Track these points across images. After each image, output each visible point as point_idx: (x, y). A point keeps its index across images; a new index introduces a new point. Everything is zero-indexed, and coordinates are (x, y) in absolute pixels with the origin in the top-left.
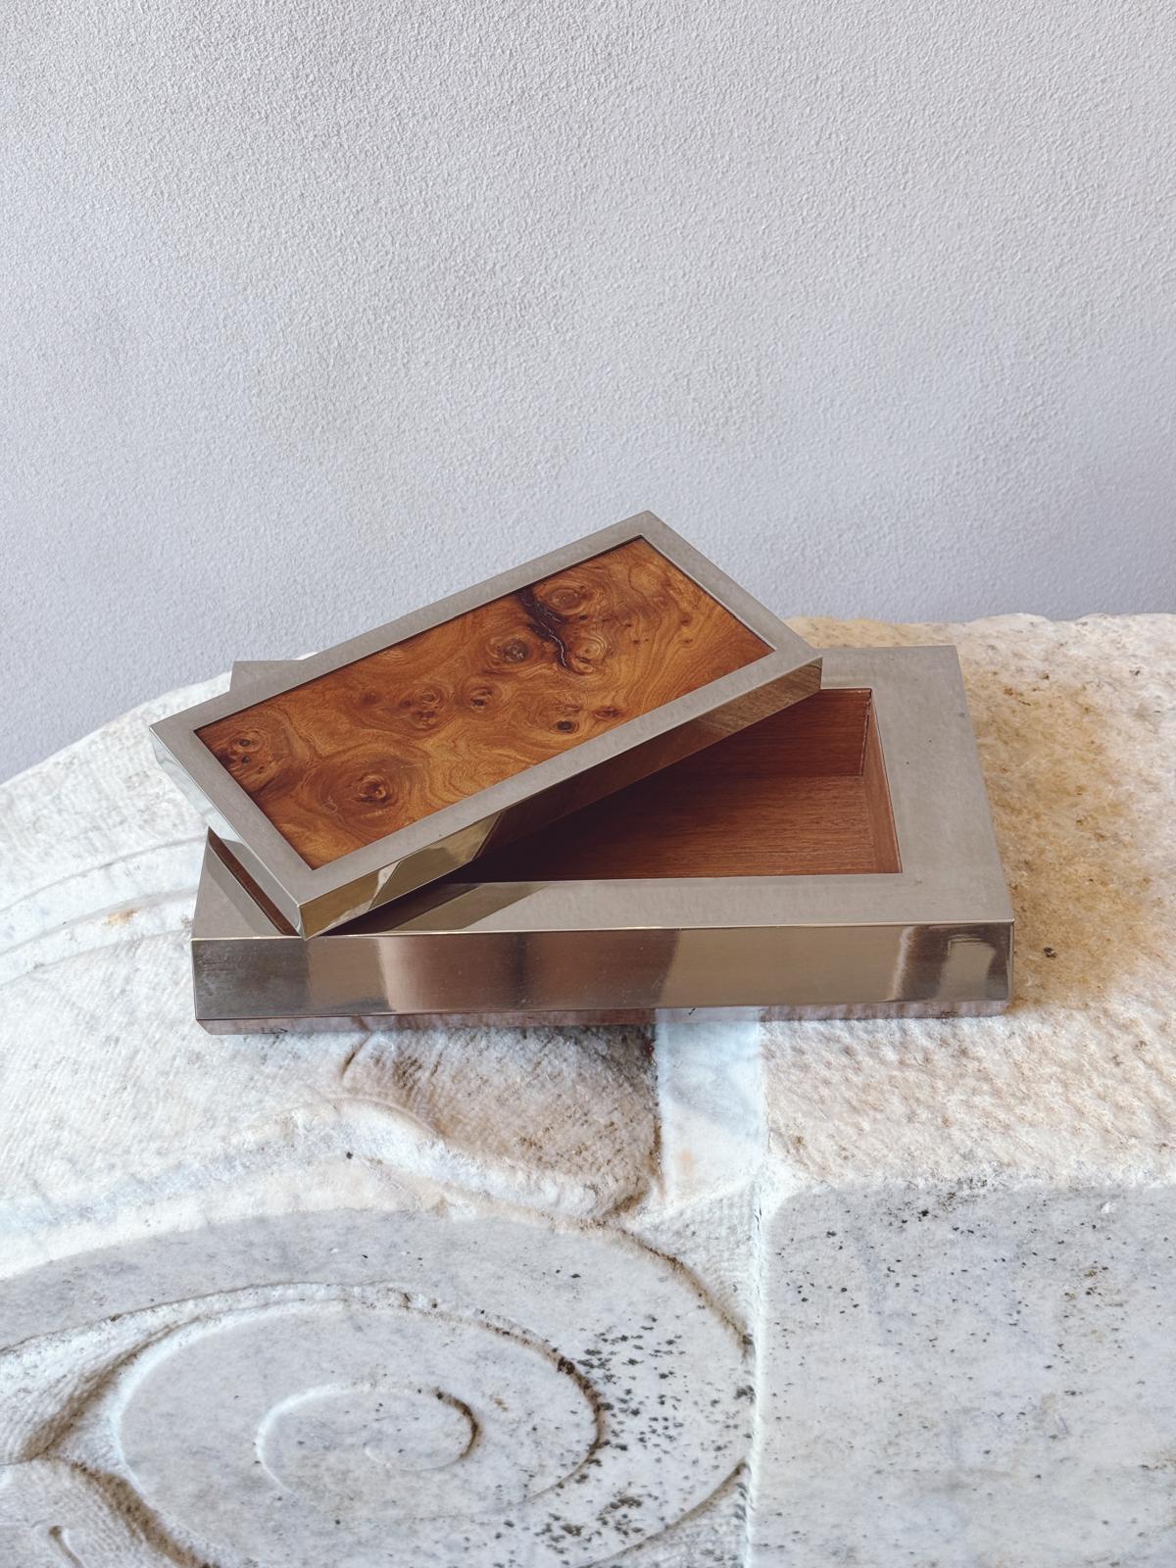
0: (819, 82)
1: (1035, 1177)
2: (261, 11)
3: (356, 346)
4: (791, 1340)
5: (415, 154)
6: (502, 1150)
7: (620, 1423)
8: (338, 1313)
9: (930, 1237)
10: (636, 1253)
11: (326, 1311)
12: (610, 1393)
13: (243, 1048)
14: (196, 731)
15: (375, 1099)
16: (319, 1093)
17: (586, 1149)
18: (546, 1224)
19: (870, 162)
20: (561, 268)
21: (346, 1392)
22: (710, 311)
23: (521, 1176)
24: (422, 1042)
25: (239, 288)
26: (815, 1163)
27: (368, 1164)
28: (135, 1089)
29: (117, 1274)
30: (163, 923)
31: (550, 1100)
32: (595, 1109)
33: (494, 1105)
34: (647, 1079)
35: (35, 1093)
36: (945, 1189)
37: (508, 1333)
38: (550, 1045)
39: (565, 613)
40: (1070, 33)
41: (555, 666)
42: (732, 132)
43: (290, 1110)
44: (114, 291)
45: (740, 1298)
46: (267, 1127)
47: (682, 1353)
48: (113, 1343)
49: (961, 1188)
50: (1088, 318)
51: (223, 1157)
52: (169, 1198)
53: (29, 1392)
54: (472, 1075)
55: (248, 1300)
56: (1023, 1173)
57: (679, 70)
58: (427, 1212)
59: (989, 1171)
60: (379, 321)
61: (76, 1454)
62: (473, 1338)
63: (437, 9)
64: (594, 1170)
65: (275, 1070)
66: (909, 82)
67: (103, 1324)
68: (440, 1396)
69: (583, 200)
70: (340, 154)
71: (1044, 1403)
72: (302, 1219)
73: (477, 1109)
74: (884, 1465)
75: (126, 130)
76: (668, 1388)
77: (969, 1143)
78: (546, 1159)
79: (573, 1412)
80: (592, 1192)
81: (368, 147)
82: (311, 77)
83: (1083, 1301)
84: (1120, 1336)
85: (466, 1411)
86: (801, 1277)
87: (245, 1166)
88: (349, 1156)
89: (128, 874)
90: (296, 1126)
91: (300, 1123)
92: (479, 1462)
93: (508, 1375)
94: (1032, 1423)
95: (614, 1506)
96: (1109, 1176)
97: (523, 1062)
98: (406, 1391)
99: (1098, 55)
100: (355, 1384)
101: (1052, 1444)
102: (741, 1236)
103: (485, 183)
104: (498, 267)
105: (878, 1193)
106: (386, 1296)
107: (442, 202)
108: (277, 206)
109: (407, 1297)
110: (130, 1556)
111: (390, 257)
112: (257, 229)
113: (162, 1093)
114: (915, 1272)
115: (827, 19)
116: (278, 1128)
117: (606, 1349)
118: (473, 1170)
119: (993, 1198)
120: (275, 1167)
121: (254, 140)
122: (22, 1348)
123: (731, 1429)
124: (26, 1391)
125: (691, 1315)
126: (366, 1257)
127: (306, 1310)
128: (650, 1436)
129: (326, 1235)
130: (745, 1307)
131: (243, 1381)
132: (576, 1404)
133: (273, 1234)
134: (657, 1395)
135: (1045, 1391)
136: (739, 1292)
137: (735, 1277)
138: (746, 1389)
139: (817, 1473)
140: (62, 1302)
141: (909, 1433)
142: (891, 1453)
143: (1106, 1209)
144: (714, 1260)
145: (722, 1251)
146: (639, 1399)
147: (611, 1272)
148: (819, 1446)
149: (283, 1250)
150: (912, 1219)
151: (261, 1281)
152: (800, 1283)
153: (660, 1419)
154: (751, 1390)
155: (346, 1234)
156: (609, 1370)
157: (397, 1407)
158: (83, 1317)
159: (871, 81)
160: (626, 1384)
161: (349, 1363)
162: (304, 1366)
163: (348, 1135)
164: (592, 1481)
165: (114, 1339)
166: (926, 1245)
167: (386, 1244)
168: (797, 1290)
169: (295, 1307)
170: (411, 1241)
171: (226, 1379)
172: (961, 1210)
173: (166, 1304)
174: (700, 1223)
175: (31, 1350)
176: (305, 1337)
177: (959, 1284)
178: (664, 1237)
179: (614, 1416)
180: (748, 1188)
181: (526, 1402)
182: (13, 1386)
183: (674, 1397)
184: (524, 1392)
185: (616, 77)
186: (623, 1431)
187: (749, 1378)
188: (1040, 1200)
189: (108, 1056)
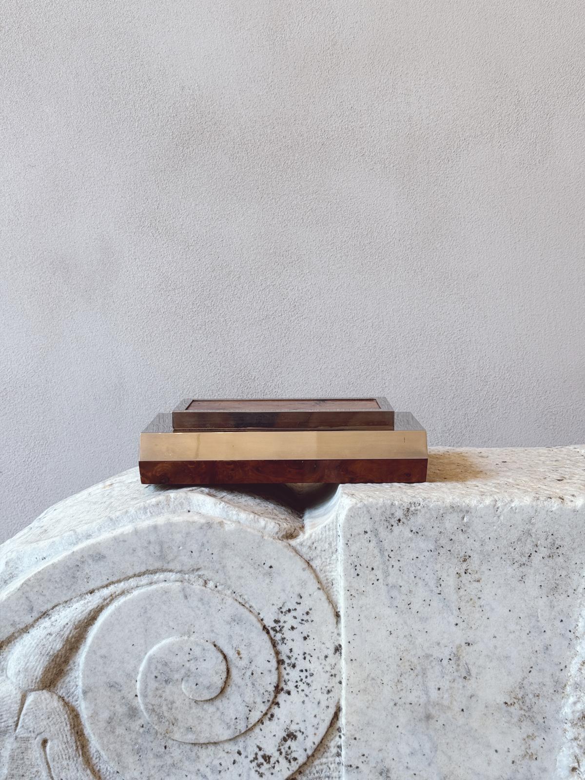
1: (437, 502)
2: (184, 281)
4: (355, 601)
5: (230, 334)
7: (288, 674)
8: (179, 586)
9: (402, 536)
10: (295, 554)
11: (174, 585)
12: (284, 649)
18: (260, 534)
21: (178, 640)
23: (252, 517)
25: (166, 378)
26: (358, 498)
27: (196, 513)
29: (97, 561)
31: (263, 510)
32: (280, 515)
35: (72, 520)
36: (406, 506)
37: (244, 606)
38: (264, 502)
40: (446, 312)
42: (336, 336)
44: (123, 375)
45: (335, 589)
46: (160, 497)
47: (312, 621)
48: (89, 604)
49: (411, 506)
50: (466, 420)
51: (143, 508)
53: (52, 635)
55: (144, 580)
56: (433, 501)
57: (318, 313)
58: (217, 523)
59: (421, 499)
60: (214, 395)
61: (62, 692)
62: (231, 607)
63: (240, 285)
66: (395, 325)
67: (87, 596)
68: (215, 646)
69: (286, 356)
70: (205, 332)
71: (458, 651)
74: (397, 699)
75: (136, 317)
76: (308, 647)
79: (268, 661)
80: (277, 524)
81: (215, 330)
82: (198, 305)
83: (465, 578)
84: (482, 602)
85: (225, 657)
86: (356, 560)
87: (150, 511)
88: (189, 511)
90: (171, 498)
91: (172, 497)
92: (228, 699)
93: (243, 633)
94: (455, 666)
95: (285, 740)
96: (464, 502)
97: (254, 502)
98: (202, 640)
99: (457, 321)
100: (181, 636)
101: (466, 683)
103: (253, 347)
105: (381, 507)
106: (198, 579)
107: (238, 352)
108: (183, 349)
109: (206, 583)
110: (73, 764)
111: (219, 371)
112: (175, 356)
114: (399, 558)
116: (164, 497)
117: (282, 618)
118: (234, 512)
119: (423, 511)
120: (162, 514)
121: (177, 325)
122: (52, 612)
123: (333, 677)
124: (50, 634)
125: (315, 594)
126: (192, 552)
127: (166, 585)
128: (300, 683)
129: (178, 538)
130: (337, 595)
131: (137, 633)
132: (269, 655)
133: (159, 536)
134: (302, 653)
135: (457, 642)
136: (334, 585)
137: (332, 576)
138: (338, 646)
139: (370, 704)
140: (73, 580)
141: (405, 673)
142: (399, 689)
143: (465, 519)
144: (324, 564)
145: (326, 559)
146: (295, 656)
147: (284, 565)
148: (369, 682)
149: (162, 546)
150: (395, 524)
151: (151, 568)
152: (356, 564)
153: (304, 671)
154: (340, 646)
155: (186, 537)
156: (283, 634)
157: (197, 651)
158: (80, 590)
159: (382, 323)
160: (290, 644)
161: (180, 622)
162: (162, 623)
163: (189, 503)
164: (275, 718)
165: (90, 602)
166: (401, 540)
167: (200, 544)
168: (355, 568)
169: (163, 585)
170: (209, 542)
171: (131, 631)
172: (413, 519)
173: (113, 583)
174: (318, 541)
175: (56, 613)
176: (164, 603)
177: (416, 566)
178: (305, 549)
179: (285, 669)
180: (335, 518)
181: (250, 653)
182: (45, 632)
183: (309, 654)
184: (249, 645)
185: (297, 313)
186: (289, 680)
187: (339, 639)
188: (440, 513)
189: (102, 506)
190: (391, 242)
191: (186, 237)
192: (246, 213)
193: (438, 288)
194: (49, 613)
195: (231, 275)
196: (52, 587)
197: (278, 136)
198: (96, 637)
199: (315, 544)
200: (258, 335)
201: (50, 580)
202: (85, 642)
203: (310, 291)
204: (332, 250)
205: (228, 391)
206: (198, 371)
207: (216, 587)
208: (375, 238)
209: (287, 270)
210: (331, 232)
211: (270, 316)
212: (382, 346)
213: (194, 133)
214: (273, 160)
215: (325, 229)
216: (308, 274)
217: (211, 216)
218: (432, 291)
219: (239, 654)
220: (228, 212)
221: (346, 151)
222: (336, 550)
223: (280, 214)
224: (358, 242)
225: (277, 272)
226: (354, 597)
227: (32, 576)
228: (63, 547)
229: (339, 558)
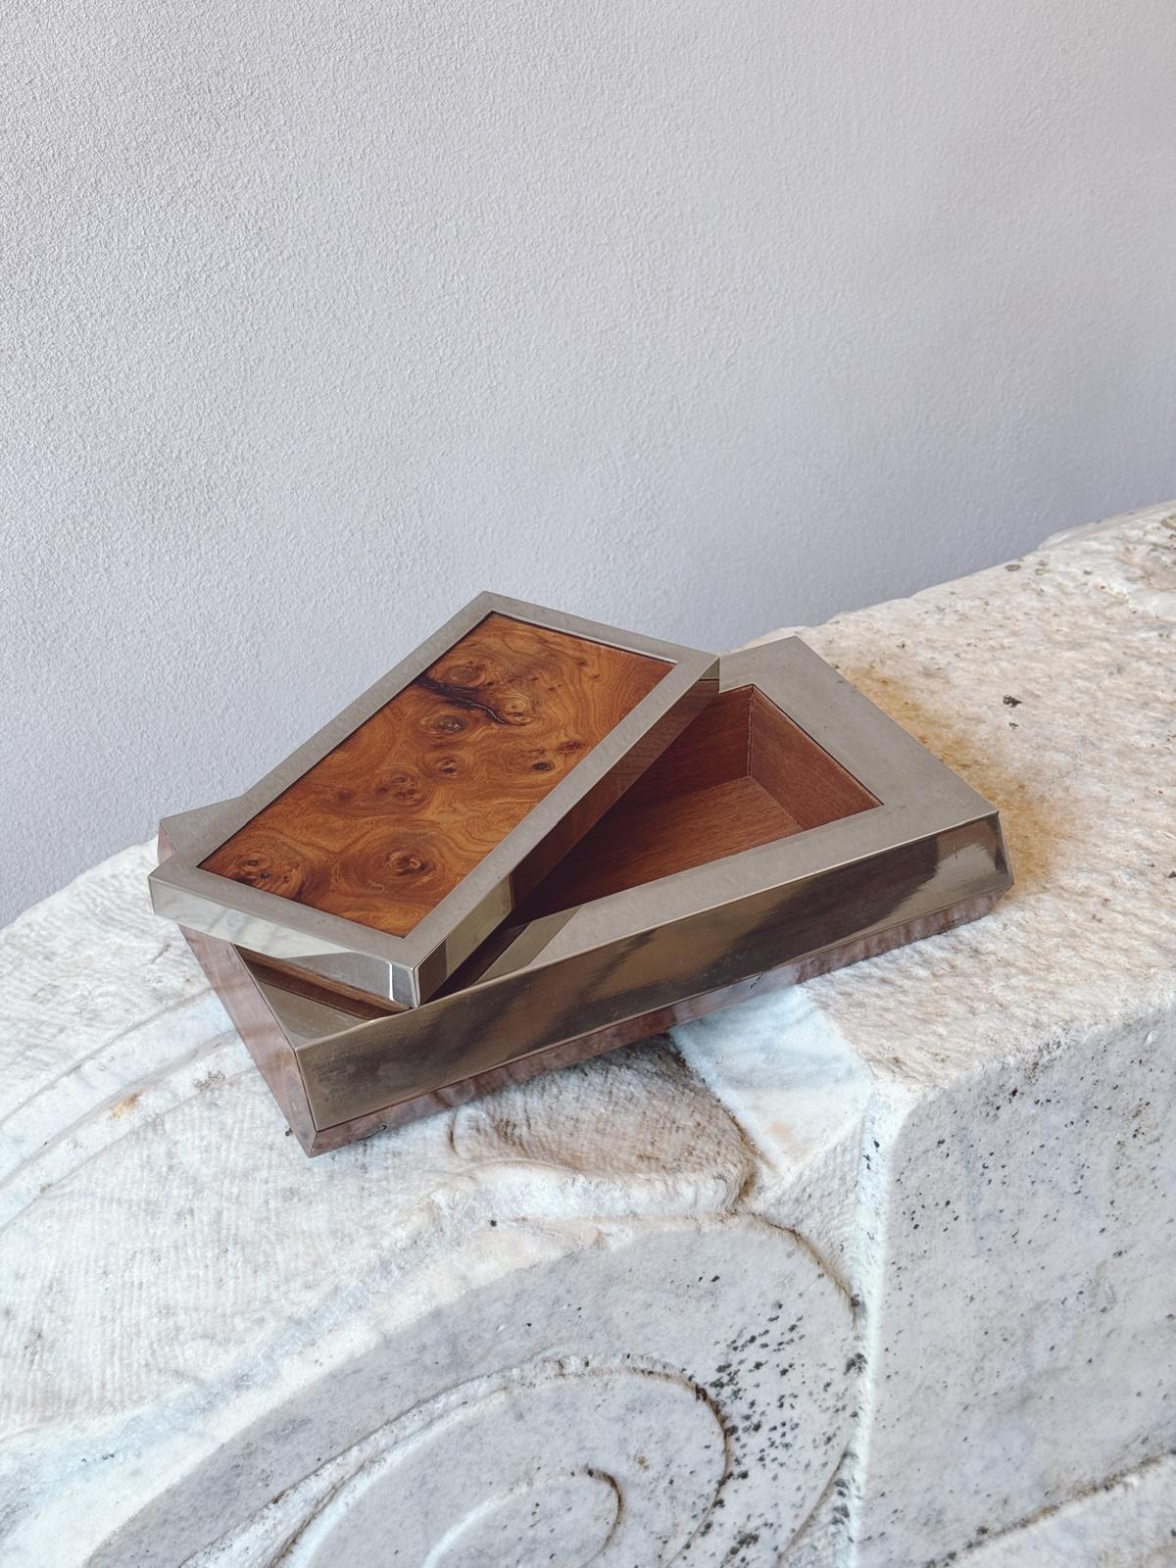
0: (438, 229)
1: (1096, 1024)
3: (58, 560)
4: (905, 1277)
5: (97, 353)
6: (631, 1170)
7: (743, 1446)
8: (502, 1403)
9: (1017, 1118)
10: (768, 1231)
11: (491, 1406)
12: (736, 1408)
13: (336, 1167)
14: (199, 866)
15: (500, 1159)
16: (445, 1172)
17: (694, 1149)
18: (692, 1227)
19: (488, 297)
21: (505, 1501)
22: (373, 462)
23: (659, 1186)
24: (504, 1104)
26: (921, 1074)
27: (515, 1224)
28: (239, 1247)
29: (287, 1437)
30: (175, 1095)
31: (639, 1118)
32: (678, 1115)
33: (597, 1137)
34: (695, 1082)
35: (119, 1297)
36: (1030, 1059)
37: (651, 1373)
38: (609, 1076)
39: (471, 685)
41: (493, 724)
42: (371, 287)
43: (428, 1196)
45: (846, 1257)
46: (414, 1218)
47: (802, 1337)
48: (280, 1528)
49: (1041, 1056)
50: (675, 411)
51: (378, 1265)
52: (330, 1331)
54: (564, 1119)
55: (413, 1422)
56: (1086, 1024)
58: (590, 1248)
59: (1058, 1032)
62: (623, 1388)
63: (104, 206)
64: (713, 1164)
65: (382, 1173)
66: (509, 218)
67: (266, 1511)
68: (590, 1473)
69: (252, 373)
70: (26, 366)
71: (1098, 1274)
72: (475, 1298)
73: (586, 1143)
74: (970, 1398)
76: (788, 1384)
77: (1031, 1014)
78: (668, 1166)
79: (706, 1447)
80: (721, 1181)
81: (52, 354)
83: (1131, 1146)
84: (1157, 1174)
85: (612, 1481)
86: (915, 1201)
87: (401, 1268)
88: (493, 1223)
89: (103, 1069)
90: (440, 1208)
91: (443, 1204)
92: (620, 1545)
93: (651, 1423)
94: (1088, 1300)
95: (734, 1551)
96: (1150, 1004)
97: (597, 1095)
98: (561, 1479)
100: (512, 1489)
101: (1102, 1318)
102: (850, 1184)
103: (163, 371)
104: (183, 454)
105: (980, 1083)
106: (543, 1369)
107: (126, 398)
109: (561, 1364)
111: (82, 461)
113: (273, 1238)
114: (1003, 1162)
115: (437, 169)
116: (425, 1215)
117: (736, 1358)
118: (617, 1194)
119: (1066, 1057)
120: (427, 1260)
123: (840, 1412)
125: (812, 1288)
126: (530, 1325)
127: (471, 1415)
128: (769, 1451)
129: (496, 1310)
130: (851, 1267)
131: (404, 1529)
132: (710, 1433)
133: (446, 1327)
134: (776, 1399)
135: (1099, 1260)
136: (846, 1250)
137: (842, 1234)
138: (855, 1359)
139: (916, 1430)
140: (227, 1497)
141: (992, 1351)
142: (977, 1381)
143: (1150, 1039)
144: (826, 1220)
145: (832, 1207)
146: (761, 1409)
147: (746, 1263)
148: (920, 1396)
149: (454, 1344)
150: (1004, 1103)
151: (428, 1393)
152: (913, 1209)
153: (779, 1426)
154: (860, 1356)
155: (514, 1303)
156: (736, 1384)
157: (552, 1501)
158: (247, 1509)
159: (480, 221)
160: (751, 1395)
161: (507, 1465)
162: (464, 1486)
163: (488, 1202)
164: (715, 1528)
165: (280, 1522)
166: (1013, 1128)
167: (550, 1302)
168: (910, 1216)
169: (459, 1415)
170: (573, 1289)
171: (389, 1532)
172: (1042, 1079)
173: (331, 1459)
174: (816, 1183)
176: (469, 1448)
177: (1038, 1162)
178: (786, 1209)
179: (738, 1439)
180: (859, 1129)
181: (666, 1450)
183: (792, 1395)
184: (665, 1439)
185: (268, 250)
186: (745, 1455)
187: (860, 1344)
188: (1101, 1048)
189: (190, 1229)
193: (607, 93)
195: (74, 180)
196: (171, 1533)
199: (808, 1189)
201: (165, 1521)
204: (340, 43)
207: (587, 1364)
209: (226, 131)
211: (197, 276)
212: (483, 284)
216: (283, 128)
218: (593, 103)
219: (642, 1462)
222: (854, 1184)
226: (906, 1269)
227: (115, 1533)
228: (170, 1423)
229: (863, 1198)
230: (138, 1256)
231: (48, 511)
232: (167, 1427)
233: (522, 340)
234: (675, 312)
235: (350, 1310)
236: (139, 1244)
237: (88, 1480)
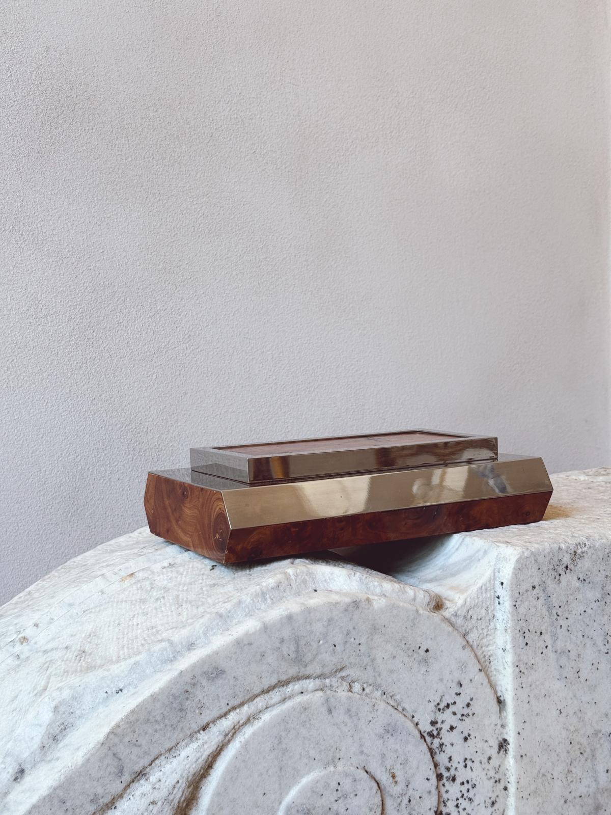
0: (264, 353)
1: (601, 539)
3: (89, 469)
4: (524, 679)
5: (117, 374)
7: (447, 792)
8: (320, 697)
9: (570, 587)
10: (452, 629)
11: (314, 697)
12: (442, 759)
18: (414, 609)
20: (174, 431)
21: (323, 773)
23: (397, 585)
25: (40, 436)
26: (520, 546)
27: (327, 591)
28: (188, 603)
29: (213, 679)
30: (153, 572)
35: (126, 630)
36: (572, 547)
37: (397, 709)
43: (284, 570)
45: (493, 669)
47: (473, 714)
48: (206, 746)
49: (577, 548)
51: (260, 594)
52: (236, 624)
53: (156, 804)
55: (276, 696)
56: (597, 538)
57: (215, 344)
62: (383, 715)
63: (127, 310)
65: (259, 574)
66: (294, 356)
67: (199, 734)
68: (367, 772)
69: (182, 399)
70: (87, 372)
74: (567, 794)
76: (468, 750)
77: (570, 534)
79: (427, 779)
81: (98, 370)
82: (76, 336)
85: (378, 784)
86: (524, 625)
87: (270, 597)
88: (316, 591)
89: (115, 573)
91: (291, 574)
93: (398, 747)
98: (352, 768)
99: (354, 350)
100: (325, 768)
103: (144, 389)
104: (149, 430)
105: (549, 553)
106: (341, 683)
107: (127, 397)
108: (59, 395)
109: (351, 686)
111: (105, 422)
112: (50, 406)
113: (206, 597)
114: (566, 615)
116: (283, 575)
117: (440, 717)
119: (589, 553)
121: (51, 364)
122: (150, 770)
123: (497, 783)
124: (154, 803)
125: (476, 677)
126: (335, 646)
127: (305, 699)
128: (461, 801)
129: (318, 627)
130: (495, 675)
131: (269, 776)
132: (429, 770)
133: (294, 629)
134: (463, 760)
136: (492, 663)
137: (489, 651)
138: (503, 742)
139: (540, 808)
140: (180, 714)
141: (575, 760)
142: (569, 781)
144: (481, 637)
145: (483, 629)
146: (455, 765)
147: (442, 645)
148: (540, 780)
149: (298, 643)
150: (563, 573)
151: (284, 678)
152: (524, 629)
153: (465, 782)
154: (505, 740)
155: (328, 626)
156: (441, 739)
157: (347, 784)
158: (190, 728)
160: (449, 750)
161: (323, 748)
162: (301, 755)
163: (313, 579)
165: (206, 743)
166: (569, 592)
167: (345, 632)
168: (523, 635)
169: (299, 699)
170: (356, 627)
171: (261, 775)
172: (580, 563)
173: (234, 708)
174: (474, 608)
175: (156, 769)
176: (303, 724)
177: (584, 622)
178: (459, 620)
179: (444, 785)
180: (492, 574)
181: (406, 773)
182: (145, 802)
183: (471, 759)
184: (405, 763)
185: (192, 345)
186: (448, 799)
187: (504, 731)
188: (606, 553)
189: (163, 602)
190: (287, 257)
191: (59, 246)
192: (129, 217)
193: (335, 312)
194: (145, 772)
196: (150, 731)
197: (162, 121)
198: (217, 794)
199: (470, 612)
200: (149, 373)
201: (148, 720)
202: (197, 804)
203: (205, 317)
205: (116, 449)
206: (80, 424)
207: (364, 689)
208: (271, 253)
209: (179, 291)
210: (225, 244)
211: (162, 349)
212: (283, 383)
213: (63, 108)
214: (158, 151)
215: (218, 240)
216: (202, 295)
217: (88, 220)
219: (394, 777)
220: (108, 215)
221: (236, 146)
222: (493, 616)
223: (168, 220)
224: (254, 257)
225: (168, 293)
226: (524, 673)
227: (122, 719)
228: (153, 668)
229: (498, 627)
230: (136, 616)
231: (87, 443)
232: (152, 670)
233: (299, 413)
234: (366, 416)
235: (246, 616)
236: (136, 612)
237: (107, 706)
